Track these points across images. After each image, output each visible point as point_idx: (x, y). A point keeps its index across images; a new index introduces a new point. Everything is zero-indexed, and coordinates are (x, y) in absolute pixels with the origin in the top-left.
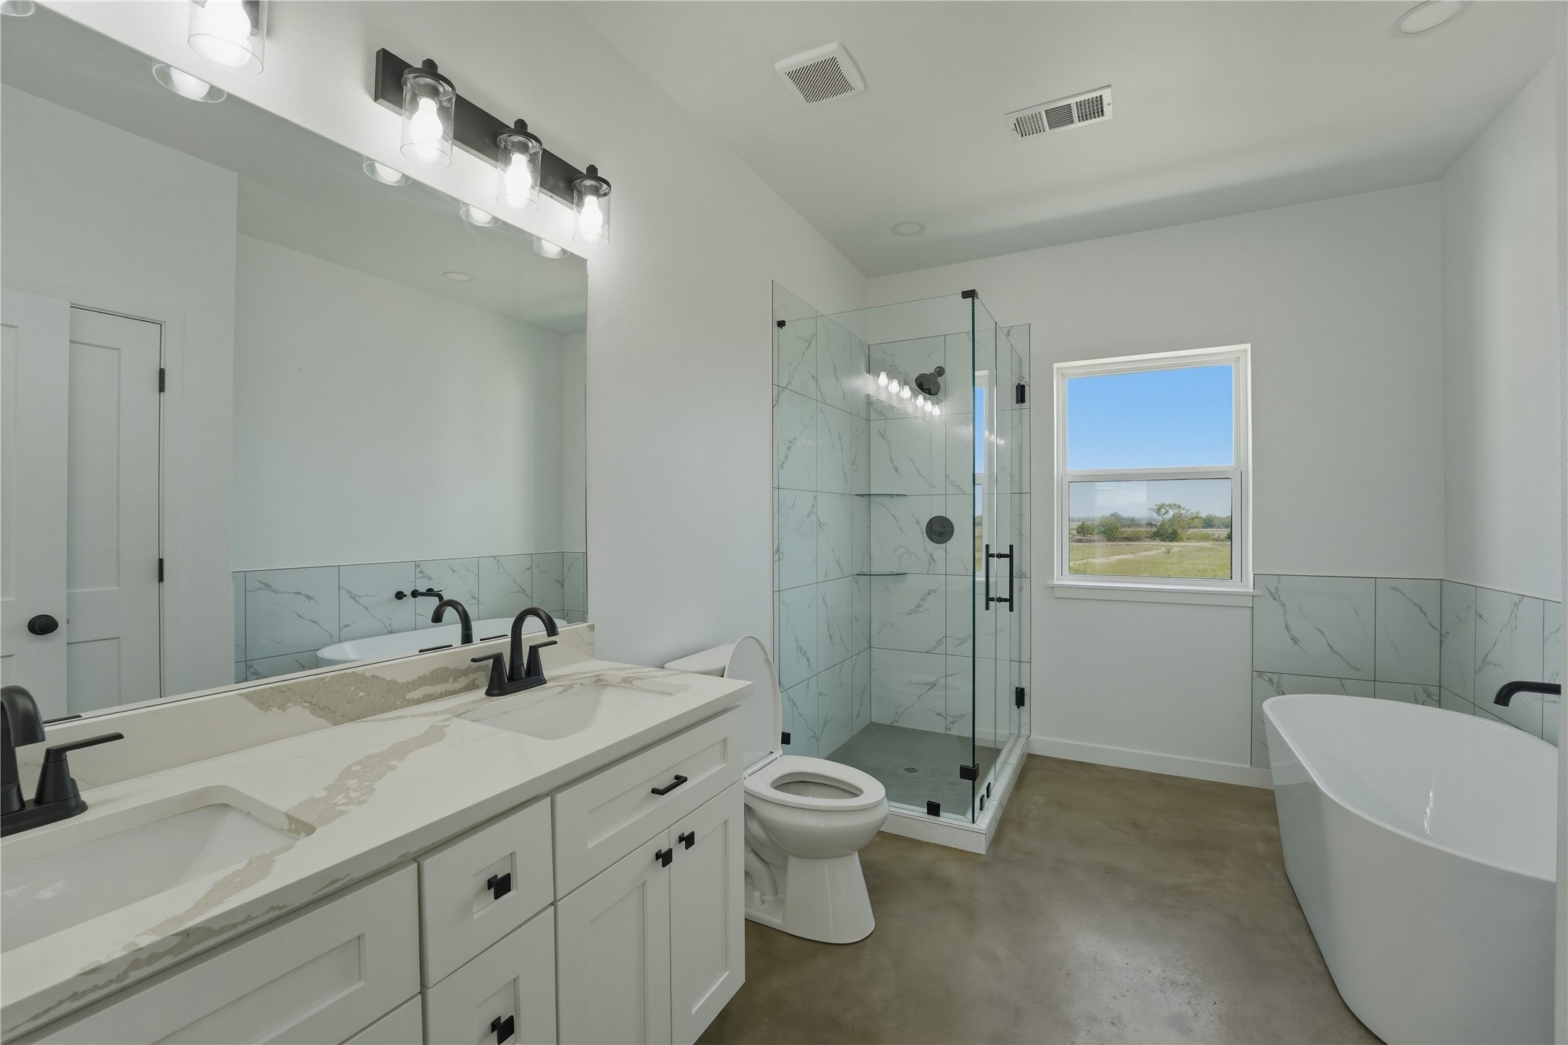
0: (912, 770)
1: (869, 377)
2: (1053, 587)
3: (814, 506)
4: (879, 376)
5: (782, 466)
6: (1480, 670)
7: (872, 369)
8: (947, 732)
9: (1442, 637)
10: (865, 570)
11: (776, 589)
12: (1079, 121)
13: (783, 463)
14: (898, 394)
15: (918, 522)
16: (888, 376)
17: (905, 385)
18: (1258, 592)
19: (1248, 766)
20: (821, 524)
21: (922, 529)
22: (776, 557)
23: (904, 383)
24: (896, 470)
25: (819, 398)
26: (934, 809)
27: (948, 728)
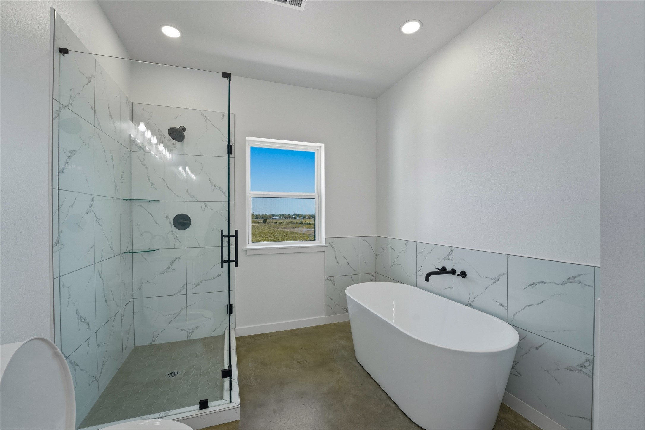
0: (173, 374)
1: (131, 124)
2: (246, 250)
3: (91, 206)
4: (139, 124)
5: (62, 171)
6: (392, 266)
7: (134, 118)
8: (188, 339)
9: (377, 256)
10: (129, 249)
11: (56, 275)
12: (289, 4)
13: (63, 169)
14: (150, 139)
15: (167, 217)
16: (146, 125)
17: (154, 135)
18: (327, 245)
19: (324, 316)
20: (98, 219)
21: (170, 222)
22: (56, 248)
23: (153, 134)
24: (152, 184)
25: (96, 125)
26: (204, 405)
27: (188, 337)
